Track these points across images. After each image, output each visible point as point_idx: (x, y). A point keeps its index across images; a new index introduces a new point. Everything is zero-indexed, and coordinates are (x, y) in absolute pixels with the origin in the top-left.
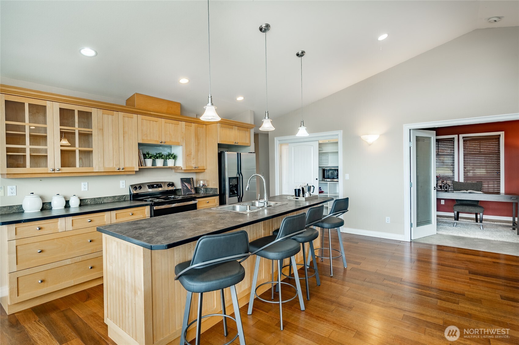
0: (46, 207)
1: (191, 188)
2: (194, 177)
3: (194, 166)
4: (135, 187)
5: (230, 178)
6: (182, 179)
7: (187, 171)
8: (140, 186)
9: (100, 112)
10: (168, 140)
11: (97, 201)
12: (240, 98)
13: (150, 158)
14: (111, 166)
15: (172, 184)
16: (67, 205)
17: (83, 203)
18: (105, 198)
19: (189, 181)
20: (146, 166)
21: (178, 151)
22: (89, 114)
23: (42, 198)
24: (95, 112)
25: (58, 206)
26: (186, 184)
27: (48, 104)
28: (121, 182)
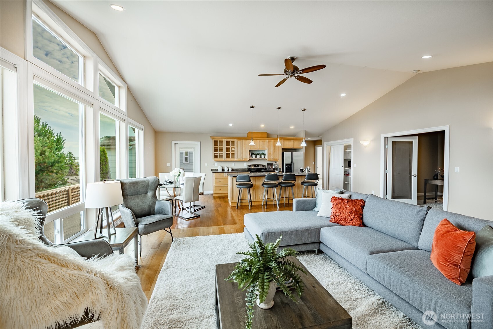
0: (223, 170)
1: (272, 168)
2: (273, 163)
3: (272, 158)
4: (249, 166)
5: (286, 164)
6: (268, 164)
7: (269, 160)
8: (251, 166)
9: (237, 140)
10: (261, 148)
11: (236, 169)
12: (292, 127)
13: (254, 155)
14: (240, 158)
15: (264, 166)
16: (228, 170)
17: (233, 170)
18: (239, 169)
19: (271, 164)
20: (252, 158)
21: (266, 152)
22: (233, 142)
23: (222, 167)
24: (235, 140)
25: (226, 170)
26: (270, 166)
27: (223, 140)
28: (245, 164)
